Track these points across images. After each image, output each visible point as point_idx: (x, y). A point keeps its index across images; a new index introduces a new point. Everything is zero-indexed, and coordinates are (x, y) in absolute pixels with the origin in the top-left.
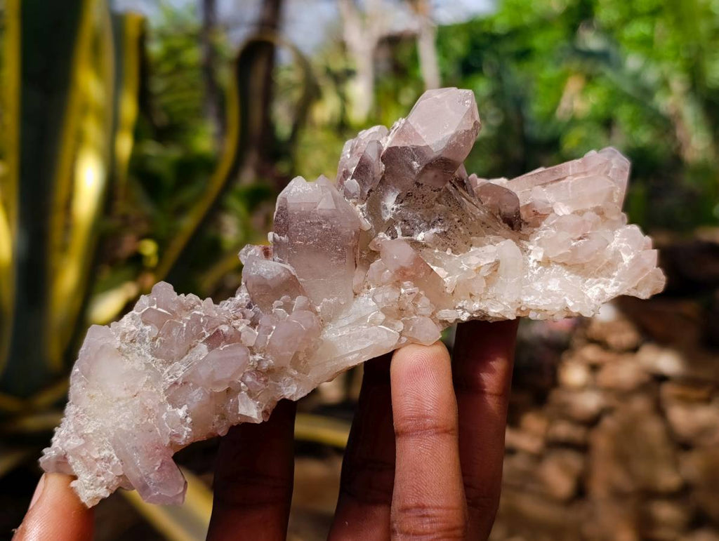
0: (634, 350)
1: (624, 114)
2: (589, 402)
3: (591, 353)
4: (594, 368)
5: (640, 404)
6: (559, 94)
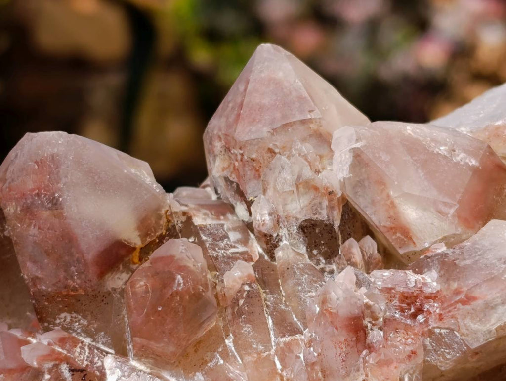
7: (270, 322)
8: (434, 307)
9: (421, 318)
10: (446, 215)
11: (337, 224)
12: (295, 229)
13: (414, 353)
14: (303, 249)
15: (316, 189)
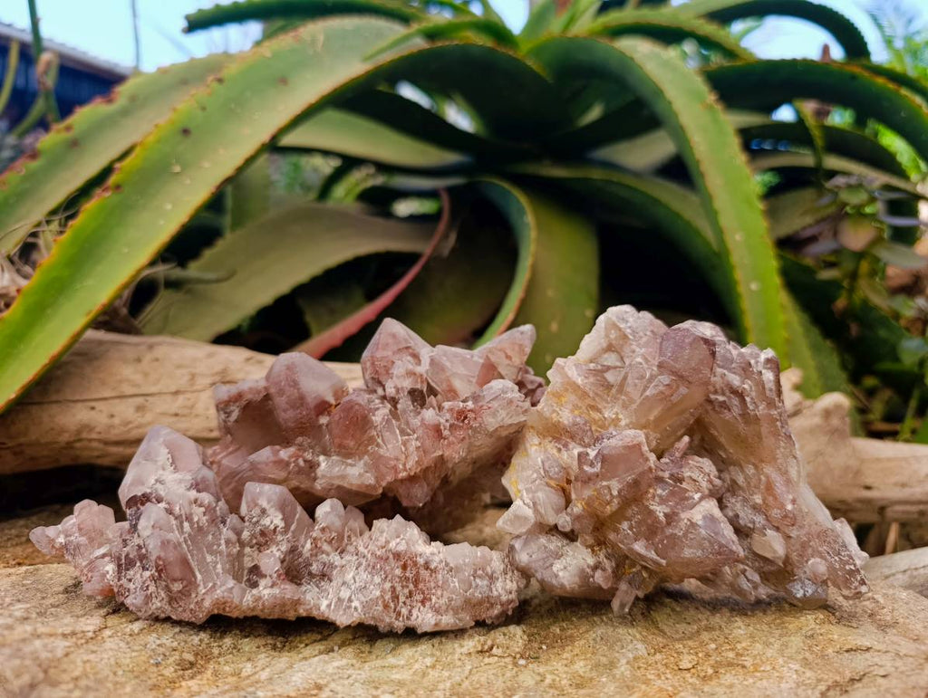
7: (398, 432)
8: (471, 415)
9: (466, 421)
10: (471, 382)
11: (425, 390)
12: (406, 393)
13: (464, 438)
14: (410, 403)
15: (415, 374)
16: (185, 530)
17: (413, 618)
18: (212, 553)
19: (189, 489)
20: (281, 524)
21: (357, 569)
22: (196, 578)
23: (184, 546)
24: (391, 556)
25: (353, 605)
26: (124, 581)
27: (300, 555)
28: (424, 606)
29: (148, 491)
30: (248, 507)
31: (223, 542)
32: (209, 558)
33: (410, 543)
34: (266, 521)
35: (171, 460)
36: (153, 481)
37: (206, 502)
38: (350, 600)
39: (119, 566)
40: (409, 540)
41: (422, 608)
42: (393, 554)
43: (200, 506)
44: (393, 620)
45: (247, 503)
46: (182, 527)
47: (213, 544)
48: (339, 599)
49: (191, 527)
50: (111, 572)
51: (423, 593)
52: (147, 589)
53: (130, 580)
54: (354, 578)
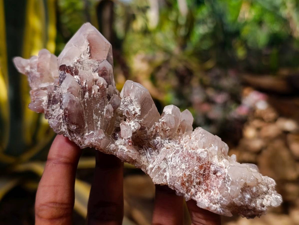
0: (275, 121)
1: (267, 18)
2: (257, 144)
3: (256, 123)
4: (258, 129)
5: (278, 144)
6: (239, 11)
16: (85, 97)
17: (196, 197)
18: (97, 114)
19: (94, 71)
20: (139, 113)
21: (175, 154)
22: (84, 126)
23: (83, 106)
24: (196, 158)
25: (165, 174)
26: (50, 109)
27: (146, 132)
28: (205, 194)
29: (72, 66)
30: (124, 94)
31: (105, 110)
32: (95, 117)
33: (210, 155)
34: (131, 108)
35: (89, 50)
36: (76, 61)
37: (102, 84)
38: (165, 171)
39: (49, 100)
40: (210, 153)
41: (204, 194)
42: (197, 157)
43: (98, 85)
44: (185, 192)
45: (124, 91)
46: (84, 94)
47: (99, 110)
48: (159, 167)
49: (90, 96)
50: (45, 102)
51: (207, 186)
52: (60, 120)
53: (53, 110)
54: (171, 158)
